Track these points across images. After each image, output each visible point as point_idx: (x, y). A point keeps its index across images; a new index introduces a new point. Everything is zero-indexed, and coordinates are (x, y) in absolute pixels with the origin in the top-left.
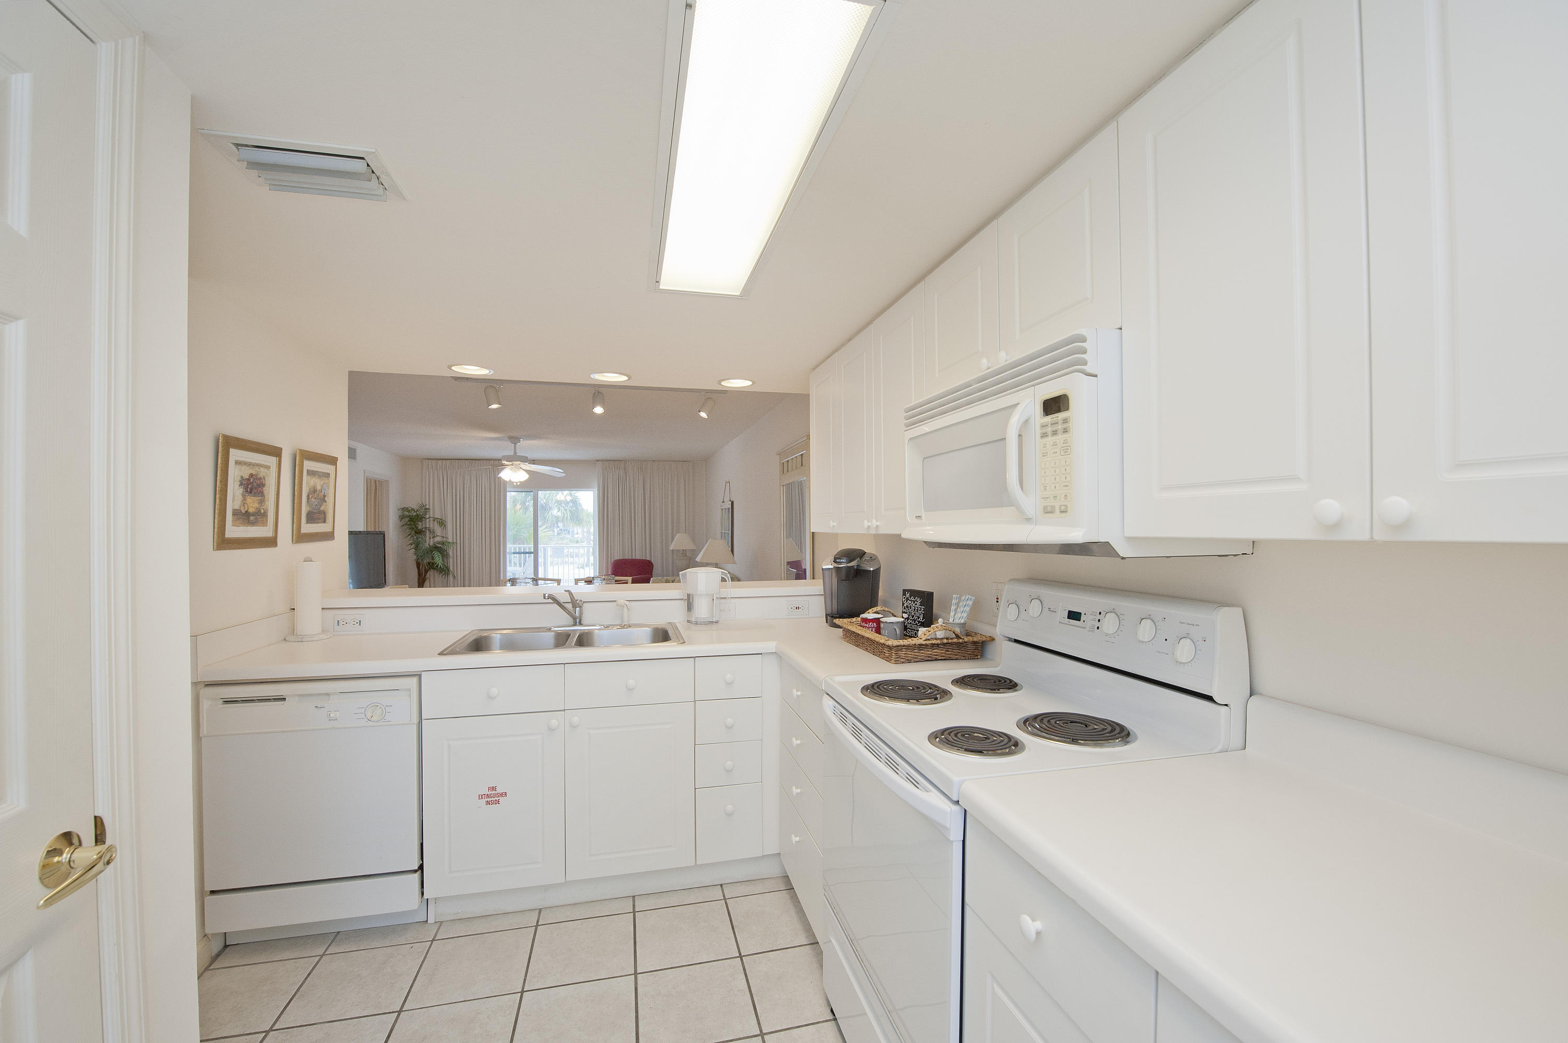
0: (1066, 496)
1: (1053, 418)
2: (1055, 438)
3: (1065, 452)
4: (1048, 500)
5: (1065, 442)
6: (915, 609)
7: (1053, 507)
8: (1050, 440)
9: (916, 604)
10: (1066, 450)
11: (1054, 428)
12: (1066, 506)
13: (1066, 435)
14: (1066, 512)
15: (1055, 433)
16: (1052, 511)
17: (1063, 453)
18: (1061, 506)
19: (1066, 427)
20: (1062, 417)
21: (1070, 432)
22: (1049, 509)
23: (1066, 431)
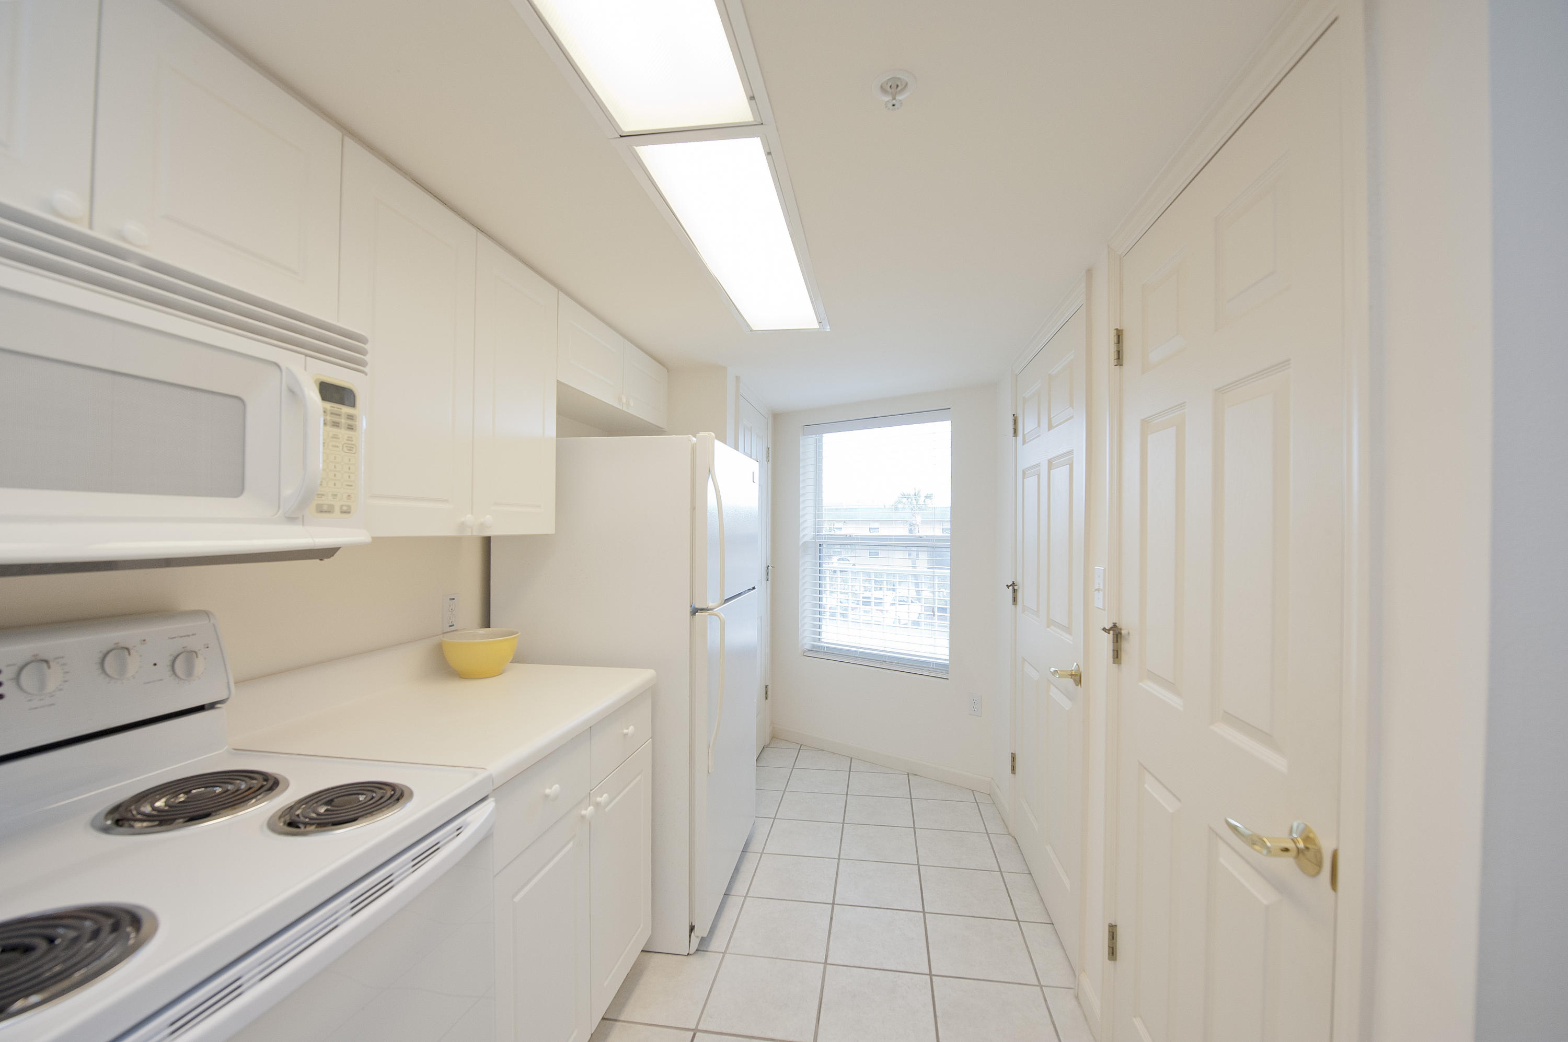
0: (349, 496)
1: (334, 407)
2: (337, 430)
3: (350, 450)
4: (324, 498)
5: (350, 439)
10: (351, 448)
11: (336, 418)
12: (349, 506)
13: (350, 433)
14: (349, 512)
15: (337, 424)
16: (330, 510)
17: (345, 449)
18: (342, 506)
19: (350, 422)
20: (345, 410)
21: (355, 431)
22: (325, 508)
23: (351, 428)
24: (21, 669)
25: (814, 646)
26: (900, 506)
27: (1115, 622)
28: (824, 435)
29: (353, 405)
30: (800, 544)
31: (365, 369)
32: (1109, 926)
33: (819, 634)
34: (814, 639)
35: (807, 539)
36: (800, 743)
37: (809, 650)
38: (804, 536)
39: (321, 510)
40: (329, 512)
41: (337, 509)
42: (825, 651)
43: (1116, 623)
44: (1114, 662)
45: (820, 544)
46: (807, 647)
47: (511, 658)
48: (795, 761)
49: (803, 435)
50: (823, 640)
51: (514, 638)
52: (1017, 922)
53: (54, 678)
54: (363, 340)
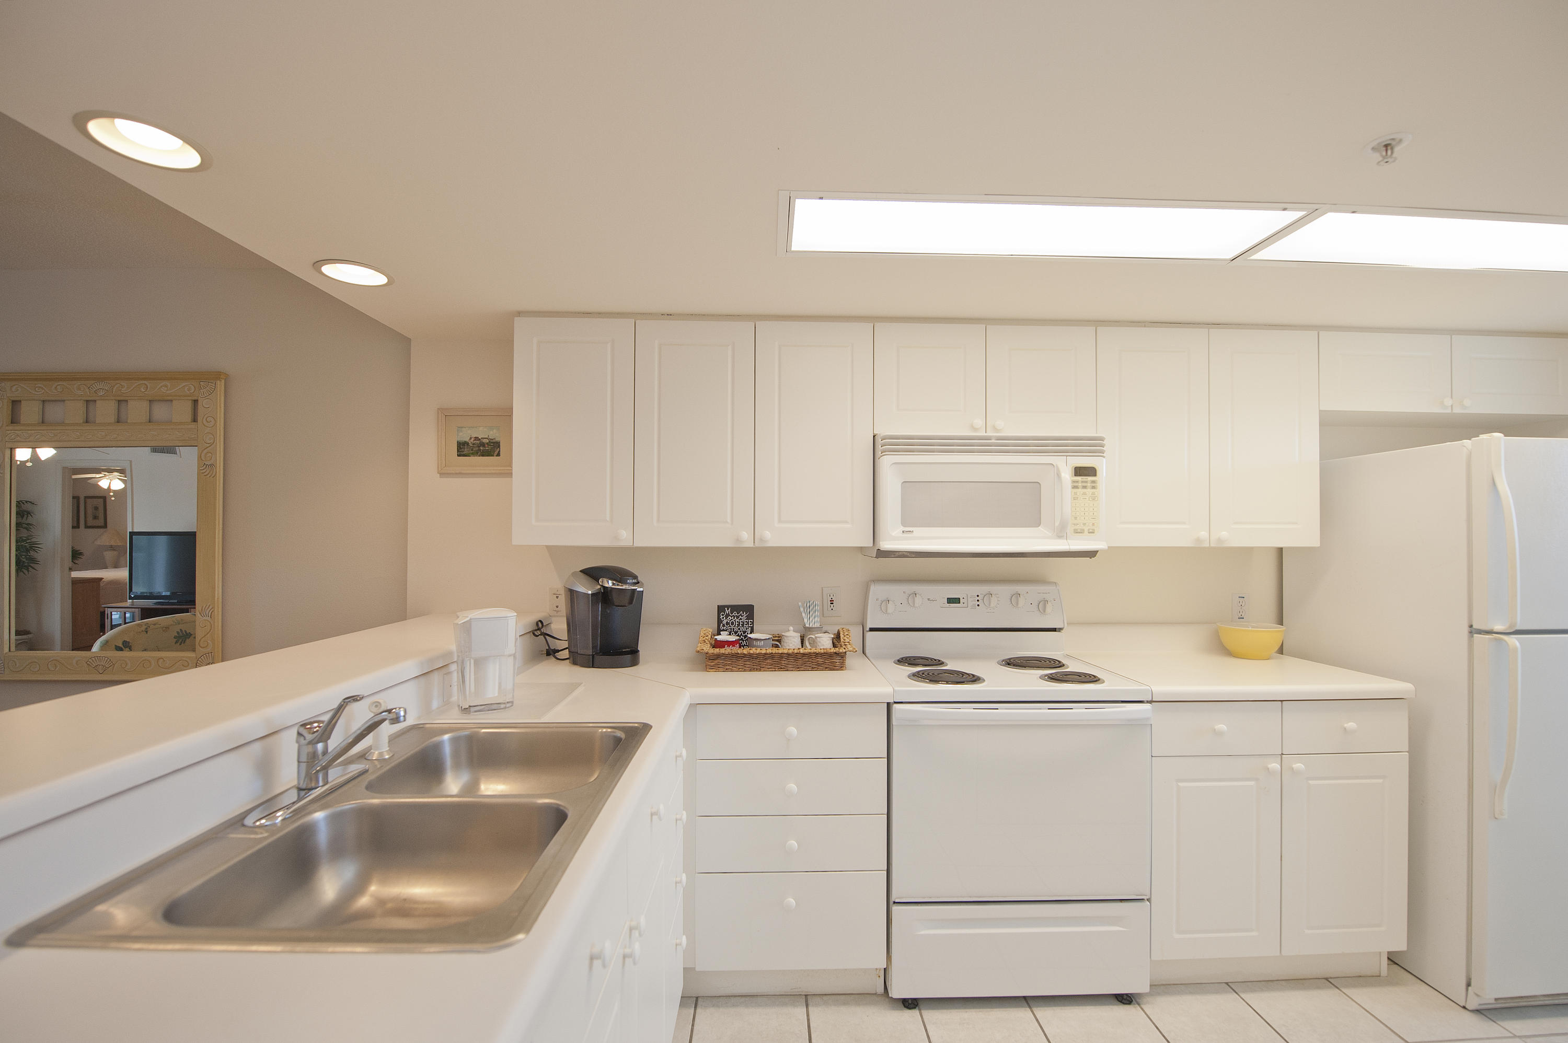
0: (1093, 524)
1: (1083, 479)
2: (1085, 490)
4: (1078, 525)
5: (1093, 493)
6: (739, 625)
7: (1084, 530)
8: (1080, 491)
9: (741, 619)
10: (1094, 498)
11: (1084, 484)
12: (1094, 530)
13: (1093, 490)
14: (1094, 532)
15: (1085, 487)
16: (1082, 532)
17: (1091, 499)
18: (1089, 529)
19: (1093, 485)
20: (1090, 478)
21: (1097, 489)
22: (1079, 531)
23: (1093, 487)
24: (985, 596)
29: (1095, 475)
31: (1104, 455)
39: (1076, 532)
40: (1081, 533)
41: (1086, 531)
53: (994, 601)
54: (1102, 439)
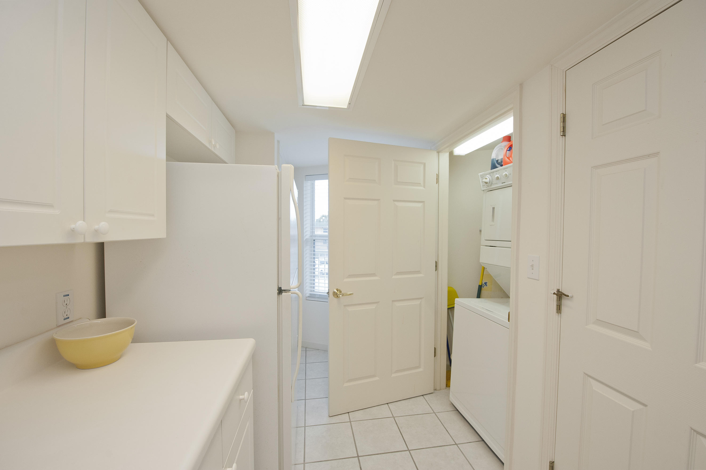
25: (311, 294)
26: (322, 220)
27: (558, 288)
28: (316, 181)
30: (304, 240)
32: (550, 463)
33: (314, 287)
34: (311, 291)
35: (307, 237)
36: (305, 347)
37: (309, 297)
38: (306, 235)
42: (318, 297)
43: (559, 290)
44: (557, 312)
45: (314, 240)
46: (308, 295)
47: (131, 342)
48: (306, 358)
49: (305, 181)
50: (315, 291)
51: (131, 328)
52: (456, 446)
